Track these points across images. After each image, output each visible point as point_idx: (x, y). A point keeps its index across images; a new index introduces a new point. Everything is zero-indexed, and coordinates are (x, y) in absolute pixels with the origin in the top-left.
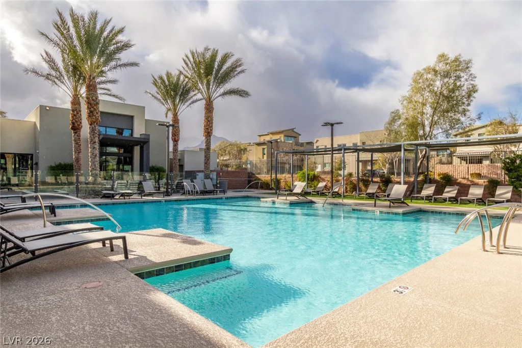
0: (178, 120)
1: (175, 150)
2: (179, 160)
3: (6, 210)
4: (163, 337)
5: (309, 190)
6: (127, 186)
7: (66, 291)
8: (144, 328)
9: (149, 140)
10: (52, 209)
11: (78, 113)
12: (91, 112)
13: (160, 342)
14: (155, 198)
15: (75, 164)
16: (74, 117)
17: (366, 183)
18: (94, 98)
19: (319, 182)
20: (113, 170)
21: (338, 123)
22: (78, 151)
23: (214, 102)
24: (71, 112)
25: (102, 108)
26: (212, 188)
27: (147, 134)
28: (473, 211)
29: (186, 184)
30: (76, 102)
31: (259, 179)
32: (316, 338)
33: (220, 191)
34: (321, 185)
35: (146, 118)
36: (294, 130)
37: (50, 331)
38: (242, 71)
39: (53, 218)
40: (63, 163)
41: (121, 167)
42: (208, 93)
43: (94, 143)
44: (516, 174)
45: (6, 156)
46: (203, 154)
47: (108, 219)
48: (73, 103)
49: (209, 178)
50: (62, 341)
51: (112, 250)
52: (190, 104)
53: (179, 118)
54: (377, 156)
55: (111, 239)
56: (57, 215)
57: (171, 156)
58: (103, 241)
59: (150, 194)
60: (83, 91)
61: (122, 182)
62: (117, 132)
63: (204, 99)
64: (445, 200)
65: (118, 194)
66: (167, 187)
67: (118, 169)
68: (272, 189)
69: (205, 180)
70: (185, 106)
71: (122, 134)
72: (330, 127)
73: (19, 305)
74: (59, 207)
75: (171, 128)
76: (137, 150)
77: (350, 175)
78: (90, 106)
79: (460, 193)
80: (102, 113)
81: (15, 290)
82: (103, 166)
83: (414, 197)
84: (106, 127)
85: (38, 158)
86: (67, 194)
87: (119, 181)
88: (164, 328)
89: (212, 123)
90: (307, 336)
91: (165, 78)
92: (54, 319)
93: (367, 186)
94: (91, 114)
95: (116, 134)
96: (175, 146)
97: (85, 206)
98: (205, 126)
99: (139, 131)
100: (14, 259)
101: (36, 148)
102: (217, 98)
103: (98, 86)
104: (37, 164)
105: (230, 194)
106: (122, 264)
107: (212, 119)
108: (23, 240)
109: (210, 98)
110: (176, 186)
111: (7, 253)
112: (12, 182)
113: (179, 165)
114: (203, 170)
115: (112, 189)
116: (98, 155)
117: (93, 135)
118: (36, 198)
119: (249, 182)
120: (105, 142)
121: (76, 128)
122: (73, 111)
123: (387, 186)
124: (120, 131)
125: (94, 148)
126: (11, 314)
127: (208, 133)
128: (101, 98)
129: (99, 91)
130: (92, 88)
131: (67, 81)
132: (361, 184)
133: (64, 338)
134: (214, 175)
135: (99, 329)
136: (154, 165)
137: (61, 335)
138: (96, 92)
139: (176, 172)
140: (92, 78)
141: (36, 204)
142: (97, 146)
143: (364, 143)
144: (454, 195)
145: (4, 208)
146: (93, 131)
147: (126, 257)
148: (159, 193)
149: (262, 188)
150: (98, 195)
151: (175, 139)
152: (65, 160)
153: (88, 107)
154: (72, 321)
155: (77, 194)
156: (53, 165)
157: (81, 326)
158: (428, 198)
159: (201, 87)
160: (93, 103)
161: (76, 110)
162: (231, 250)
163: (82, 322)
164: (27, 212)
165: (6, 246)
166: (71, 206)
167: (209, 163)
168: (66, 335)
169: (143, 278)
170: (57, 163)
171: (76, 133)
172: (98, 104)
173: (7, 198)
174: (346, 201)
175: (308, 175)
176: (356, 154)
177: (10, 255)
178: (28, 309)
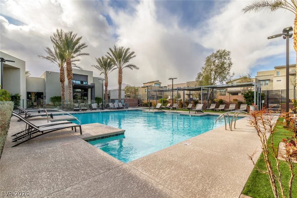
0: (107, 77)
1: (106, 90)
2: (108, 94)
3: (31, 116)
4: (92, 161)
5: (164, 107)
6: (85, 106)
7: (55, 146)
8: (85, 158)
9: (95, 86)
10: (52, 116)
11: (63, 74)
12: (69, 74)
13: (90, 162)
14: (97, 111)
15: (62, 96)
16: (62, 76)
17: (188, 103)
18: (70, 68)
19: (168, 103)
20: (79, 99)
21: (175, 78)
22: (63, 91)
23: (123, 70)
24: (60, 74)
25: (73, 72)
26: (122, 106)
27: (94, 83)
28: (221, 114)
29: (111, 104)
30: (62, 70)
31: (143, 102)
32: (149, 160)
33: (126, 108)
34: (169, 105)
35: (94, 76)
36: (159, 81)
37: (49, 160)
38: (135, 56)
39: (52, 119)
40: (57, 96)
41: (83, 98)
42: (120, 65)
43: (70, 87)
44: (249, 99)
45: (31, 93)
46: (118, 92)
47: (76, 120)
48: (61, 70)
49: (121, 102)
50: (53, 163)
51: (76, 131)
52: (112, 70)
53: (108, 76)
54: (192, 92)
55: (75, 126)
56: (53, 118)
57: (104, 93)
58: (72, 127)
59: (95, 109)
60: (65, 65)
61: (83, 104)
62: (81, 83)
63: (118, 68)
64: (219, 110)
65: (81, 109)
66: (103, 106)
67: (81, 99)
68: (148, 106)
69: (119, 103)
70: (110, 71)
71: (83, 83)
72: (172, 80)
73: (37, 151)
74: (54, 115)
75: (104, 81)
76: (89, 90)
77: (181, 100)
78: (68, 72)
79: (225, 107)
80: (73, 74)
81: (35, 146)
82: (75, 97)
83: (207, 109)
84: (76, 80)
85: (45, 94)
86: (59, 109)
87: (82, 104)
88: (92, 158)
89: (122, 78)
90: (145, 159)
91: (101, 59)
92: (50, 156)
93: (188, 105)
94: (68, 75)
95: (80, 84)
96: (106, 88)
97: (67, 114)
98: (119, 80)
99: (90, 82)
100: (35, 135)
101: (45, 90)
102: (123, 68)
103: (72, 63)
104: (45, 97)
105: (130, 109)
106: (79, 136)
107: (122, 77)
108: (38, 127)
109: (121, 68)
110: (107, 106)
111: (32, 133)
112: (34, 105)
113: (108, 97)
114: (118, 98)
115: (78, 107)
116: (72, 93)
117: (70, 84)
118: (45, 112)
119: (139, 103)
120: (75, 87)
121: (62, 81)
122: (61, 73)
123: (196, 105)
124: (82, 82)
125: (70, 89)
126: (33, 155)
127: (120, 83)
128: (73, 68)
129: (72, 65)
130: (69, 64)
131: (58, 60)
132: (186, 104)
133: (54, 162)
134: (123, 101)
135: (67, 159)
136: (97, 97)
137: (53, 161)
138: (71, 65)
139: (107, 99)
140: (69, 59)
141: (45, 114)
142: (72, 89)
143: (188, 87)
144: (223, 108)
145: (31, 115)
146: (69, 82)
147: (81, 134)
148: (99, 109)
149: (144, 106)
150: (72, 110)
151: (106, 85)
152: (58, 95)
153: (67, 72)
154: (57, 156)
155: (63, 109)
156: (52, 97)
157: (61, 158)
158: (213, 110)
159: (117, 63)
160: (69, 70)
161: (62, 73)
162: (125, 131)
163: (61, 157)
164: (40, 117)
165: (31, 130)
166: (60, 115)
167: (121, 96)
168: (55, 161)
169: (88, 142)
170: (54, 96)
171: (62, 83)
172: (72, 70)
173: (32, 111)
174: (178, 111)
175: (164, 100)
176: (183, 91)
177: (33, 133)
178: (40, 153)
